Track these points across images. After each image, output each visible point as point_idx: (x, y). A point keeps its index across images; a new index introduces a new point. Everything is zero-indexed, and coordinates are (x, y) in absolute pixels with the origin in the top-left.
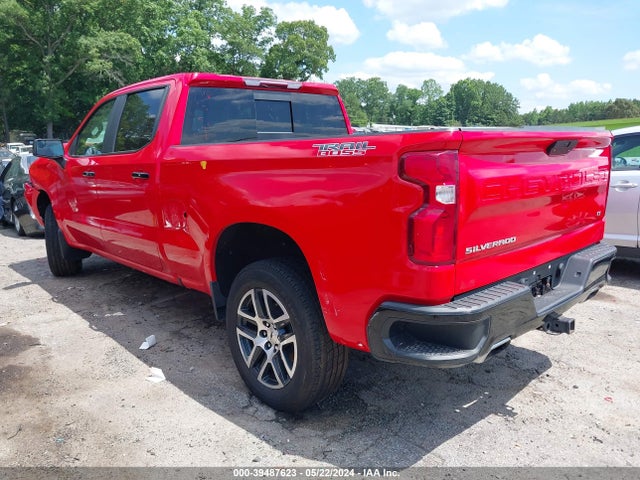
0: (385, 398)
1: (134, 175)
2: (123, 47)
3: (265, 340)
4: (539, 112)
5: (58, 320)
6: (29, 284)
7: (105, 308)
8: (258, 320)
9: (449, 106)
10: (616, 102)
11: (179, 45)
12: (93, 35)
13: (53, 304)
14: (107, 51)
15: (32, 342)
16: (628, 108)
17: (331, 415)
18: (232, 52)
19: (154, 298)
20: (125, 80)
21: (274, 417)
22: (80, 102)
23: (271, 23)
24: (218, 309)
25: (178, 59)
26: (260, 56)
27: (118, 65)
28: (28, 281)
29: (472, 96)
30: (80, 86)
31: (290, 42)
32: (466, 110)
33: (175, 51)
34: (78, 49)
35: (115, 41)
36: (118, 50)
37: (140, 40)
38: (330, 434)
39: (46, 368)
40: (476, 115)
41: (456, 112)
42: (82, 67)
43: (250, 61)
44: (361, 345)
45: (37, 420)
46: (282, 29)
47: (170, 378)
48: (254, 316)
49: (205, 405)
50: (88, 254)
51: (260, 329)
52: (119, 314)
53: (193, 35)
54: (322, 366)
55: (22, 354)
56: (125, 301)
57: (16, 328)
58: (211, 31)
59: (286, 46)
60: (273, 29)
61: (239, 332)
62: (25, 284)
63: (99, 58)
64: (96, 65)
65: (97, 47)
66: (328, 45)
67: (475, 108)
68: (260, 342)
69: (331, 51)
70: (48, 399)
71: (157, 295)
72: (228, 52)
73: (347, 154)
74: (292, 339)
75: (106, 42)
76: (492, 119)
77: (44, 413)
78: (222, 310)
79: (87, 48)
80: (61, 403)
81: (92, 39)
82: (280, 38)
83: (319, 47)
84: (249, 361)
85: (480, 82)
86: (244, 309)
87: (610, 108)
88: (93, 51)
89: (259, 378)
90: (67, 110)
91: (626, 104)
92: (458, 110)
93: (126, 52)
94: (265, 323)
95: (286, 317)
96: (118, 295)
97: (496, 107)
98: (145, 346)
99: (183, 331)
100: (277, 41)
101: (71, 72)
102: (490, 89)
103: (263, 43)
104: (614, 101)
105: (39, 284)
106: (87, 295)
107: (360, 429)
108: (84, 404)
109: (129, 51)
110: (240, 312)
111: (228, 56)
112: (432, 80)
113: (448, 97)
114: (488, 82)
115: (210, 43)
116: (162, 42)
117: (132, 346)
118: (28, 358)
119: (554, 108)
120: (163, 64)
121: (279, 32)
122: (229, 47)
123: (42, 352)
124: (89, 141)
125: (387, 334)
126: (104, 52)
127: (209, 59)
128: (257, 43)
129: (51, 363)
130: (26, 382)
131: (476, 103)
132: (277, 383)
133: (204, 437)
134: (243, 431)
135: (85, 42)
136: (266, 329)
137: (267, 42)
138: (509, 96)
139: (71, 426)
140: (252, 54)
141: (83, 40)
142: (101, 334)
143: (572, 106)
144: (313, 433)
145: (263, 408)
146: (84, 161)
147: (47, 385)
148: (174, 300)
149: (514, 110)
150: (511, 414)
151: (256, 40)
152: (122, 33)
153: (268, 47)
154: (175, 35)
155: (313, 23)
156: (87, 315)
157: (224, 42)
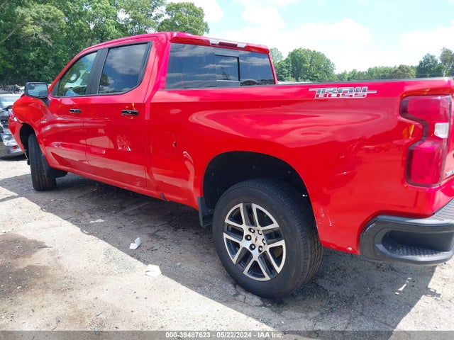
0: (339, 285)
1: (123, 112)
2: (51, 17)
3: (249, 243)
4: (348, 73)
5: (54, 226)
6: (17, 197)
7: (88, 216)
8: (245, 227)
9: (287, 67)
10: (400, 68)
11: (93, 16)
12: (27, 6)
13: (44, 214)
14: (39, 19)
15: (40, 246)
16: (408, 72)
17: (304, 300)
18: (134, 23)
19: (123, 208)
20: (53, 41)
21: (262, 303)
22: (18, 57)
23: (162, 4)
24: (203, 218)
25: (92, 26)
26: (154, 27)
27: (47, 30)
28: (16, 195)
29: (303, 61)
30: (18, 45)
31: (177, 18)
32: (299, 70)
33: (91, 20)
34: (16, 17)
35: (44, 12)
36: (47, 19)
37: (64, 12)
38: (311, 315)
39: (60, 267)
40: (305, 73)
41: (292, 72)
42: (19, 31)
43: (146, 30)
44: (350, 249)
45: (70, 312)
46: (171, 8)
47: (165, 272)
48: (241, 223)
49: (203, 295)
50: (64, 173)
51: (245, 235)
52: (100, 220)
53: (103, 9)
54: (308, 264)
55: (35, 256)
56: (100, 210)
57: (21, 234)
58: (118, 8)
59: (174, 20)
60: (164, 8)
61: (225, 236)
62: (14, 197)
63: (32, 24)
64: (29, 30)
65: (31, 16)
66: (204, 21)
67: (306, 69)
68: (245, 244)
69: (206, 26)
70: (72, 293)
71: (124, 205)
72: (131, 23)
73: (347, 96)
74: (282, 243)
75: (38, 13)
76: (317, 77)
77: (73, 306)
78: (208, 218)
79: (23, 17)
80: (84, 297)
81: (27, 10)
82: (169, 14)
83: (198, 22)
84: (235, 259)
85: (309, 51)
86: (231, 218)
87: (396, 71)
88: (28, 19)
89: (246, 272)
90: (7, 63)
91: (407, 68)
92: (293, 70)
93: (53, 20)
94: (250, 230)
95: (275, 225)
96: (94, 206)
97: (319, 68)
98: (133, 246)
99: (157, 233)
100: (167, 17)
101: (10, 35)
102: (315, 56)
103: (156, 18)
104: (398, 66)
105: (25, 197)
106: (69, 206)
107: (332, 310)
108: (103, 296)
109: (55, 19)
110: (227, 221)
111: (130, 26)
112: (275, 49)
113: (287, 61)
114: (314, 51)
115: (116, 16)
116: (81, 14)
117: (123, 248)
118: (41, 258)
119: (358, 71)
120: (82, 31)
121: (169, 10)
122: (131, 20)
123: (52, 253)
124: (68, 85)
125: (381, 240)
126: (36, 20)
127: (116, 28)
128: (152, 17)
129: (62, 262)
130: (47, 280)
131: (306, 65)
132: (264, 276)
133: (215, 322)
134: (243, 316)
135: (22, 11)
136: (251, 234)
137: (159, 17)
138: (328, 61)
139: (101, 316)
140: (148, 26)
141: (19, 10)
142: (94, 237)
143: (370, 69)
144: (298, 315)
145: (249, 296)
146: (67, 101)
147: (66, 281)
148: (140, 209)
149: (332, 71)
150: (434, 294)
151: (151, 15)
152: (50, 6)
153: (160, 20)
154: (90, 9)
155: (193, 5)
156: (76, 222)
157: (128, 16)
